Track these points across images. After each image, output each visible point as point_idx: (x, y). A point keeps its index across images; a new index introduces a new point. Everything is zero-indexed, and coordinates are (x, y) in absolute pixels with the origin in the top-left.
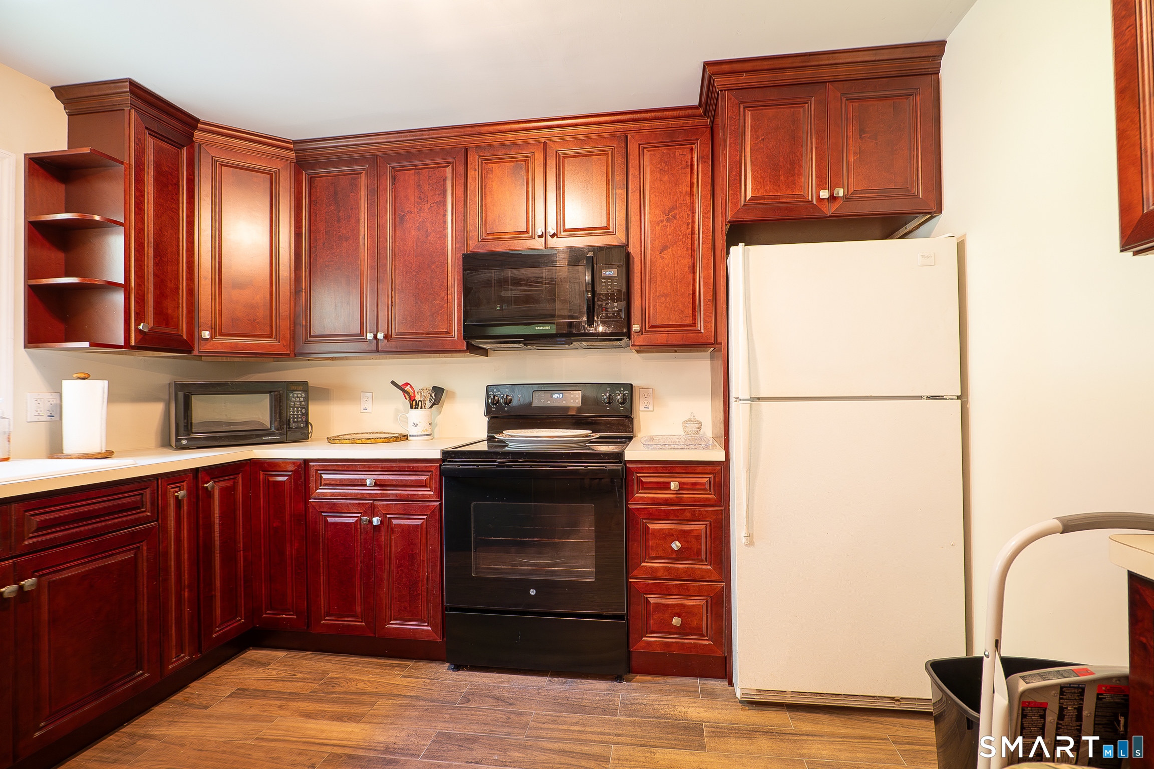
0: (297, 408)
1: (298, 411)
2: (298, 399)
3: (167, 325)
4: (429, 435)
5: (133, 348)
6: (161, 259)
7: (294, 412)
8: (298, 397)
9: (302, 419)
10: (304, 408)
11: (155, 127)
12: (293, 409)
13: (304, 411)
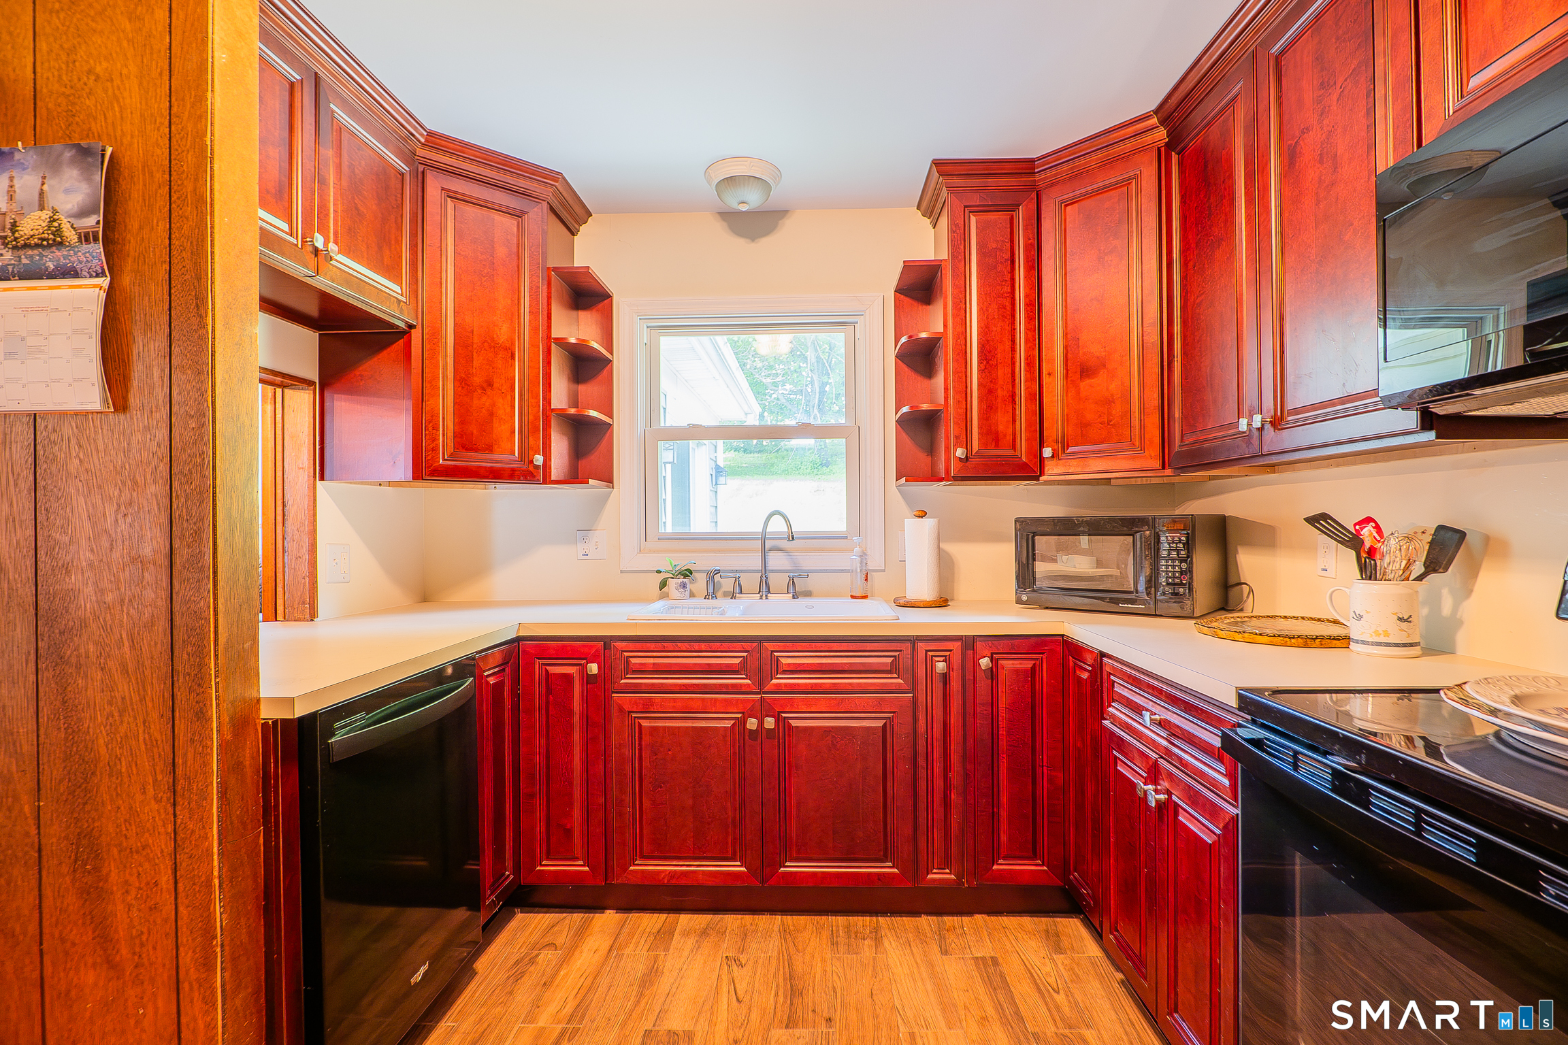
0: (1173, 561)
1: (1174, 567)
2: (1174, 545)
3: (997, 446)
4: (1411, 645)
5: (955, 479)
6: (988, 363)
7: (1167, 566)
8: (1173, 543)
9: (1181, 580)
10: (1185, 561)
11: (975, 200)
12: (1167, 562)
13: (1184, 566)
